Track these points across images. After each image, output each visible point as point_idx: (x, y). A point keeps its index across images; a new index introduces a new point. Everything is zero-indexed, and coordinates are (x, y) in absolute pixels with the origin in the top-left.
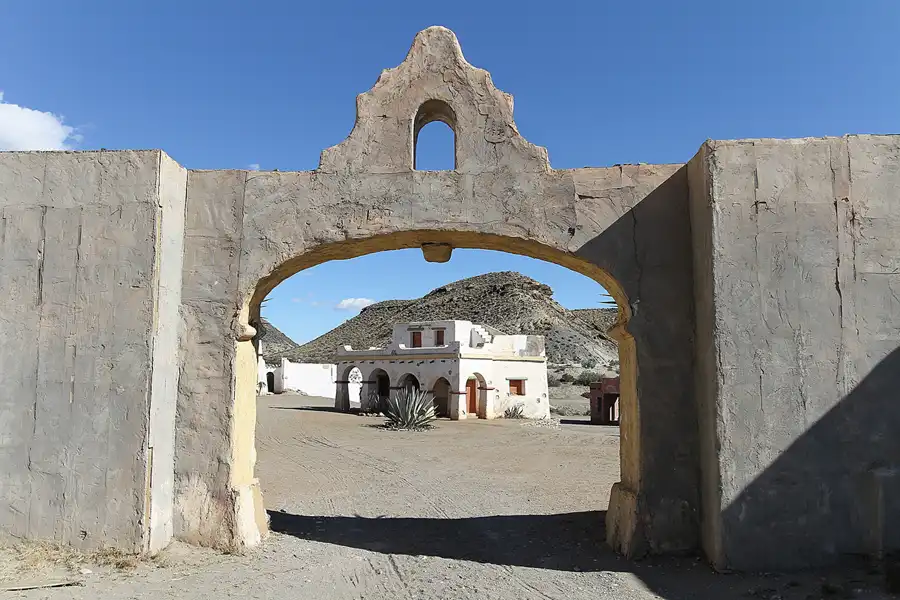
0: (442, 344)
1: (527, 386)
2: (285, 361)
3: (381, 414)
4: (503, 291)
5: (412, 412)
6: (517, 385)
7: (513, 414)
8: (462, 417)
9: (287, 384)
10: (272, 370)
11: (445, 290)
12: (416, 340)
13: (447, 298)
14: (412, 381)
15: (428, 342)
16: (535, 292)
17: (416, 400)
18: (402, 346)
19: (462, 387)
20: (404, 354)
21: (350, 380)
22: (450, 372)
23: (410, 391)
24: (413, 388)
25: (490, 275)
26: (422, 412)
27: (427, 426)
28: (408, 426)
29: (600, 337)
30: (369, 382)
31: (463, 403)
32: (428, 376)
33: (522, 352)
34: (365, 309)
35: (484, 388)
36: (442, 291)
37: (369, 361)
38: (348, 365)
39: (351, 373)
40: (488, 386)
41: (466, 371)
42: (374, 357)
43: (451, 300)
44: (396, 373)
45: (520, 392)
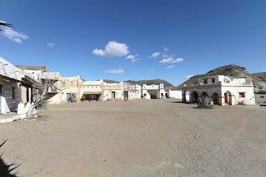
0: (214, 82)
1: (246, 95)
2: (170, 90)
3: (196, 104)
4: (230, 70)
5: (206, 104)
6: (242, 95)
7: (241, 104)
8: (223, 105)
9: (170, 96)
10: (167, 92)
11: (212, 71)
12: (206, 82)
13: (213, 73)
14: (205, 94)
15: (210, 82)
16: (240, 69)
17: (207, 100)
18: (201, 84)
19: (223, 95)
20: (202, 86)
21: (186, 94)
22: (218, 91)
23: (205, 97)
24: (206, 96)
25: (225, 66)
26: (209, 104)
27: (211, 108)
28: (205, 108)
29: (263, 80)
30: (192, 95)
31: (223, 100)
32: (210, 92)
33: (243, 84)
34: (191, 78)
35: (230, 96)
36: (211, 71)
37: (191, 89)
38: (185, 90)
39: (186, 92)
40: (232, 95)
41: (224, 90)
42: (193, 88)
43: (214, 73)
44: (200, 92)
45: (243, 97)
